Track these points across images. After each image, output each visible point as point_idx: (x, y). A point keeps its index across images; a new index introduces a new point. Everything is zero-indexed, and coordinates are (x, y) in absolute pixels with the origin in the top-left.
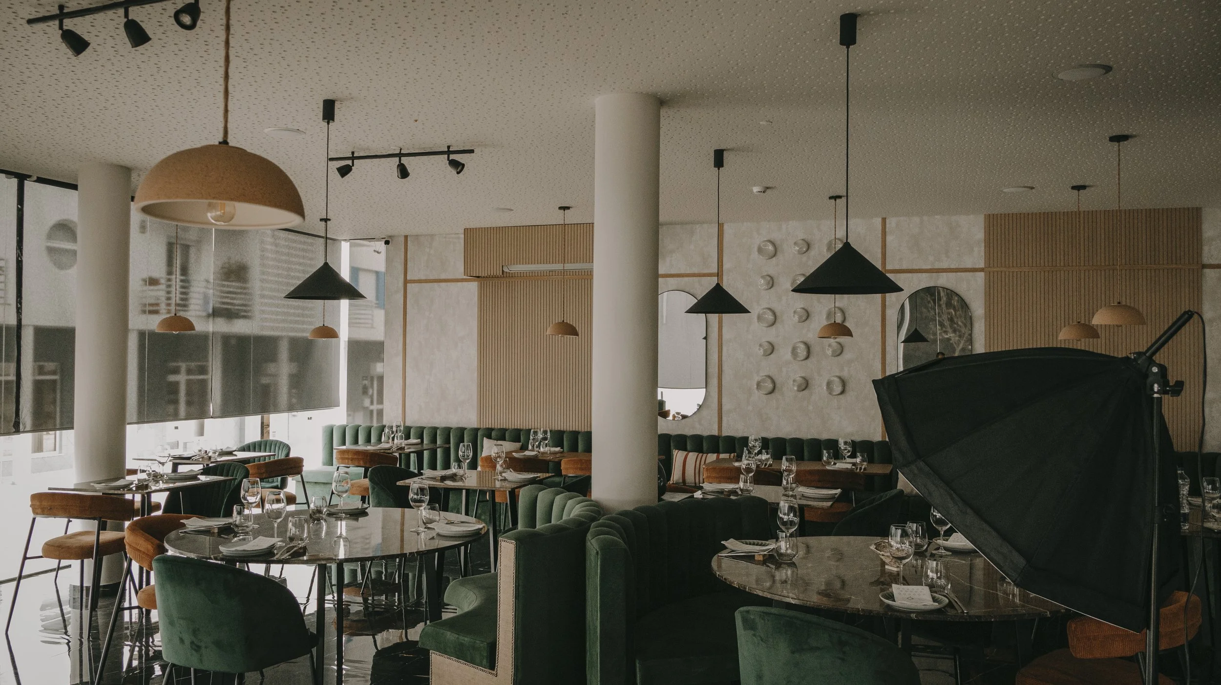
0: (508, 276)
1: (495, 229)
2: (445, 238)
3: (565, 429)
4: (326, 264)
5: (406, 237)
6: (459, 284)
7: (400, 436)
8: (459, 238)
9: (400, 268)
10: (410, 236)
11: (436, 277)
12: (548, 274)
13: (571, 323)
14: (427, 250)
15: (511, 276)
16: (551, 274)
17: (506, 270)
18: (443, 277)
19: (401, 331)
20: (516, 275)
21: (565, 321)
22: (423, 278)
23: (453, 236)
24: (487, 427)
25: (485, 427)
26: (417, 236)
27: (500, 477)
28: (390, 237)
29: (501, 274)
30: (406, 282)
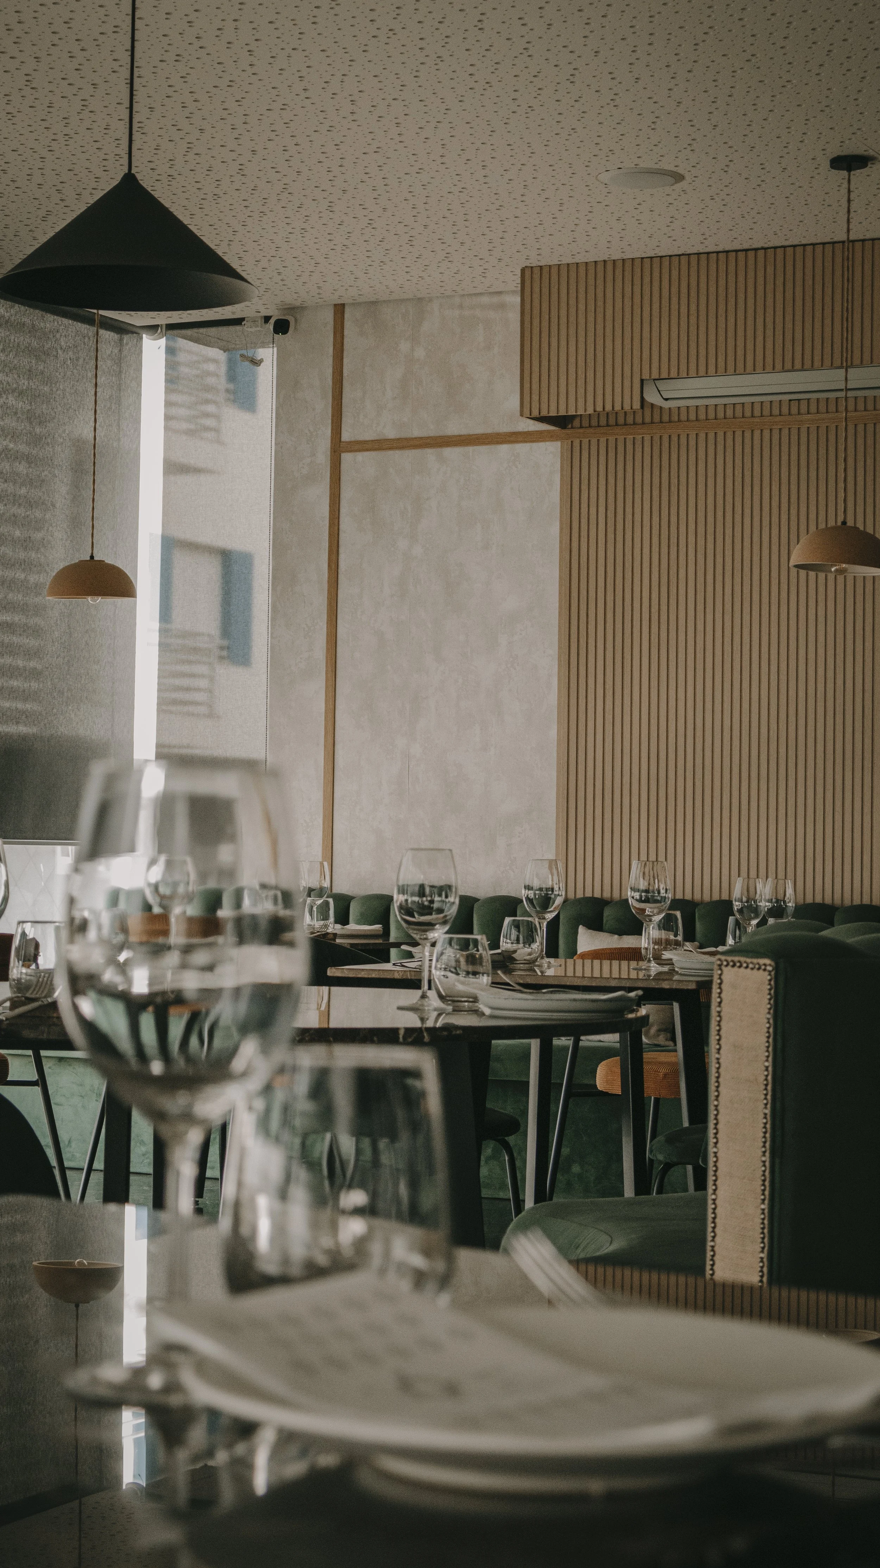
0: (657, 418)
1: (619, 264)
2: (461, 307)
3: (838, 901)
4: (130, 179)
5: (340, 309)
6: (504, 449)
7: (320, 906)
8: (502, 306)
9: (323, 406)
10: (355, 304)
11: (431, 431)
12: (785, 410)
13: (870, 530)
14: (404, 346)
15: (666, 418)
16: (794, 410)
17: (652, 397)
18: (453, 429)
19: (320, 601)
20: (683, 417)
21: (850, 523)
22: (391, 433)
23: (485, 300)
24: (589, 894)
25: (580, 895)
26: (373, 305)
27: (653, 964)
28: (292, 309)
29: (637, 405)
30: (338, 448)
